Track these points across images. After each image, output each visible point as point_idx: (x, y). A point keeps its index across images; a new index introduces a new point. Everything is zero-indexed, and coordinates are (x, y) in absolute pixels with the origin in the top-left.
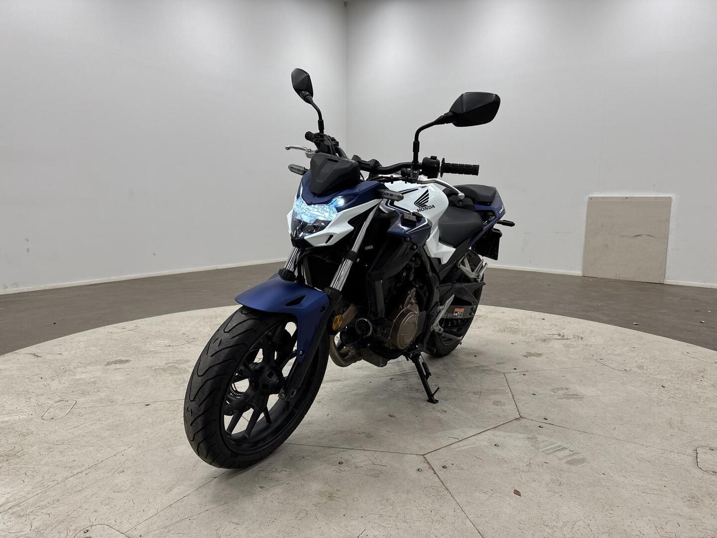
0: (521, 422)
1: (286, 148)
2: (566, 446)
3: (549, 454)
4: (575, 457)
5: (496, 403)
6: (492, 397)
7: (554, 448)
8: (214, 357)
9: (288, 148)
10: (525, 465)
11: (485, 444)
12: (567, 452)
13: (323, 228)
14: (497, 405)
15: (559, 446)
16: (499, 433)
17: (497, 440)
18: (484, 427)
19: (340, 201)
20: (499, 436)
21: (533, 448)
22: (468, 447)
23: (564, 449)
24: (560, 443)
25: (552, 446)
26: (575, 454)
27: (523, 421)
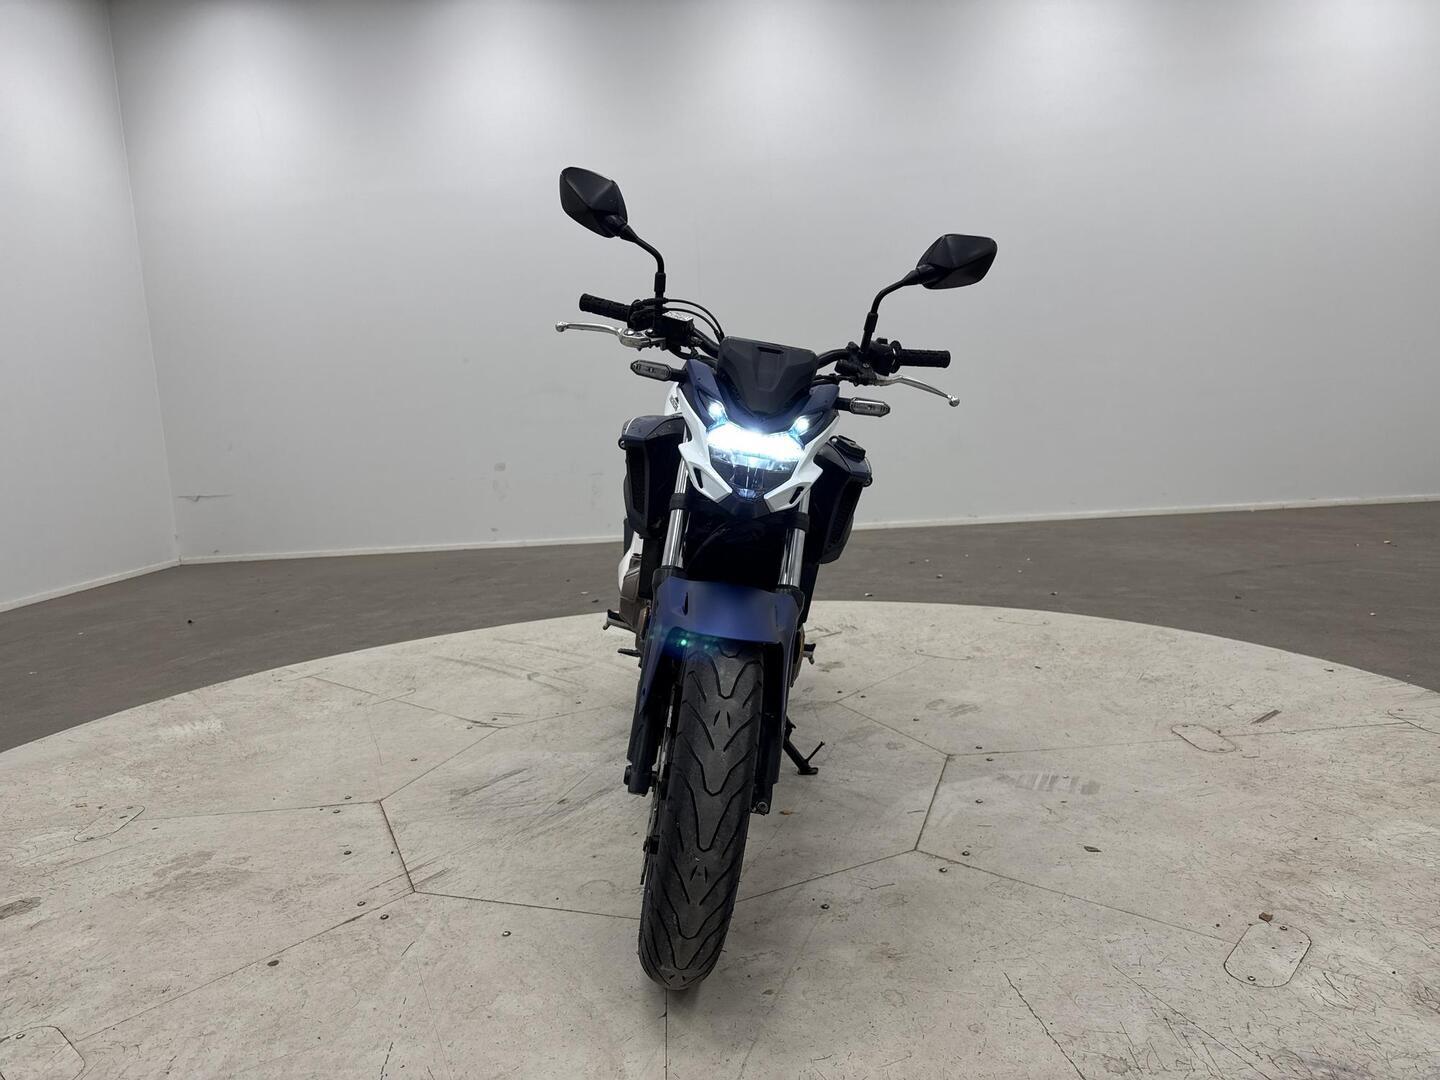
1: (557, 328)
8: (730, 749)
9: (562, 329)
13: (786, 476)
19: (802, 424)
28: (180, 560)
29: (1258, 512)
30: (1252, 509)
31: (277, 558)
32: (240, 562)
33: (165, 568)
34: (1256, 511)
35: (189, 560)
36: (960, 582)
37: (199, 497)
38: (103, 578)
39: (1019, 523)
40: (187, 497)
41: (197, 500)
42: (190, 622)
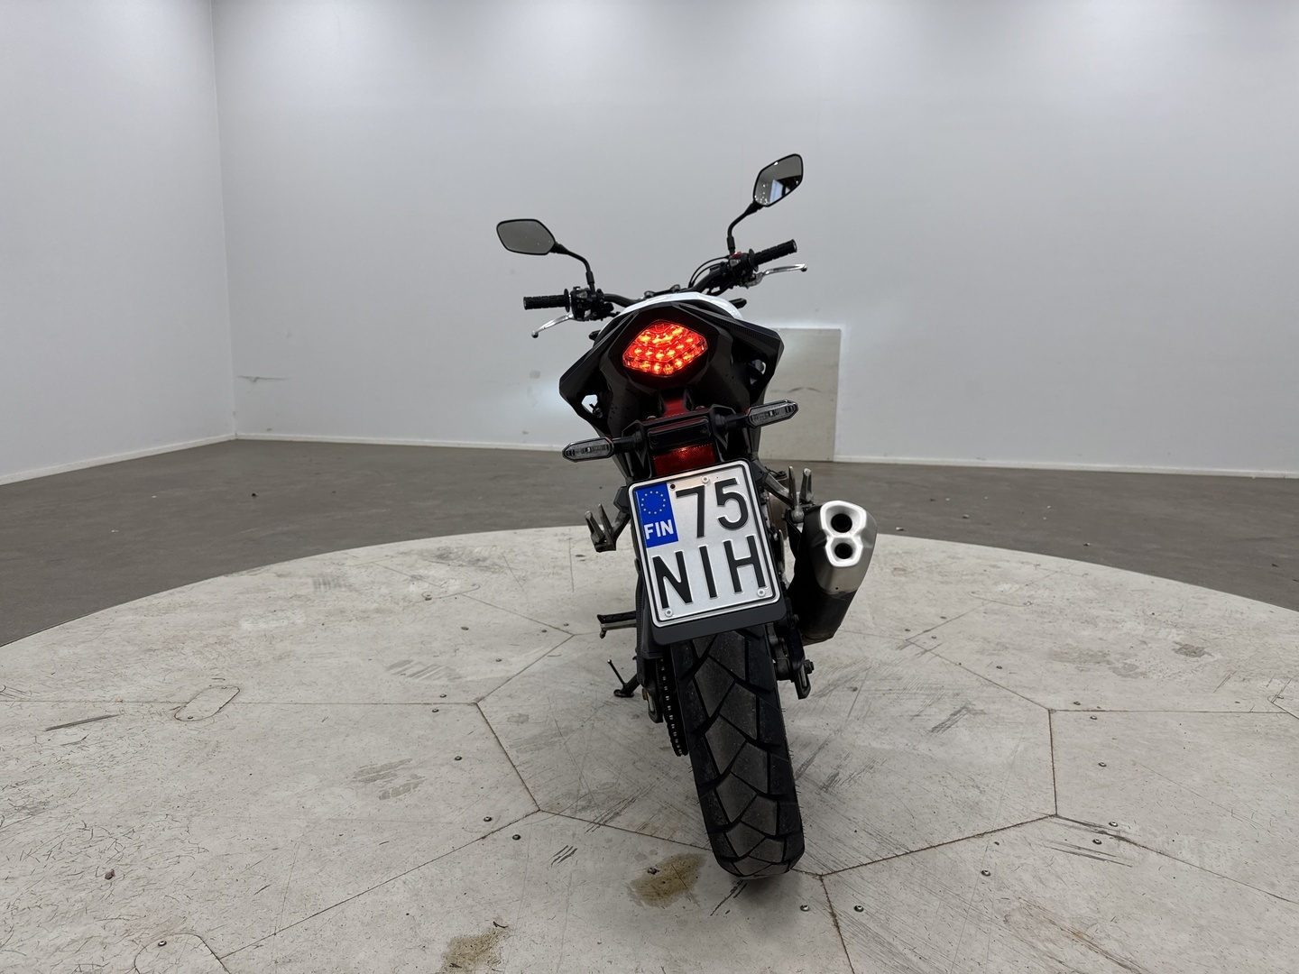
0: (475, 697)
2: (409, 679)
3: (432, 665)
4: (400, 669)
5: (522, 719)
6: (536, 731)
7: (424, 674)
10: (461, 649)
11: (513, 660)
12: (409, 672)
14: (520, 715)
15: (419, 676)
16: (502, 674)
17: (500, 666)
18: (524, 677)
20: (500, 671)
21: (452, 667)
22: (533, 652)
23: (411, 676)
24: (417, 680)
25: (428, 674)
26: (400, 672)
27: (472, 699)
28: (236, 435)
29: (1258, 479)
30: (1254, 476)
31: (324, 440)
32: (291, 442)
33: (222, 440)
34: (1257, 478)
35: (244, 435)
36: (988, 524)
37: (258, 378)
38: (169, 446)
39: (1026, 470)
40: (247, 378)
41: (255, 381)
42: (254, 495)
